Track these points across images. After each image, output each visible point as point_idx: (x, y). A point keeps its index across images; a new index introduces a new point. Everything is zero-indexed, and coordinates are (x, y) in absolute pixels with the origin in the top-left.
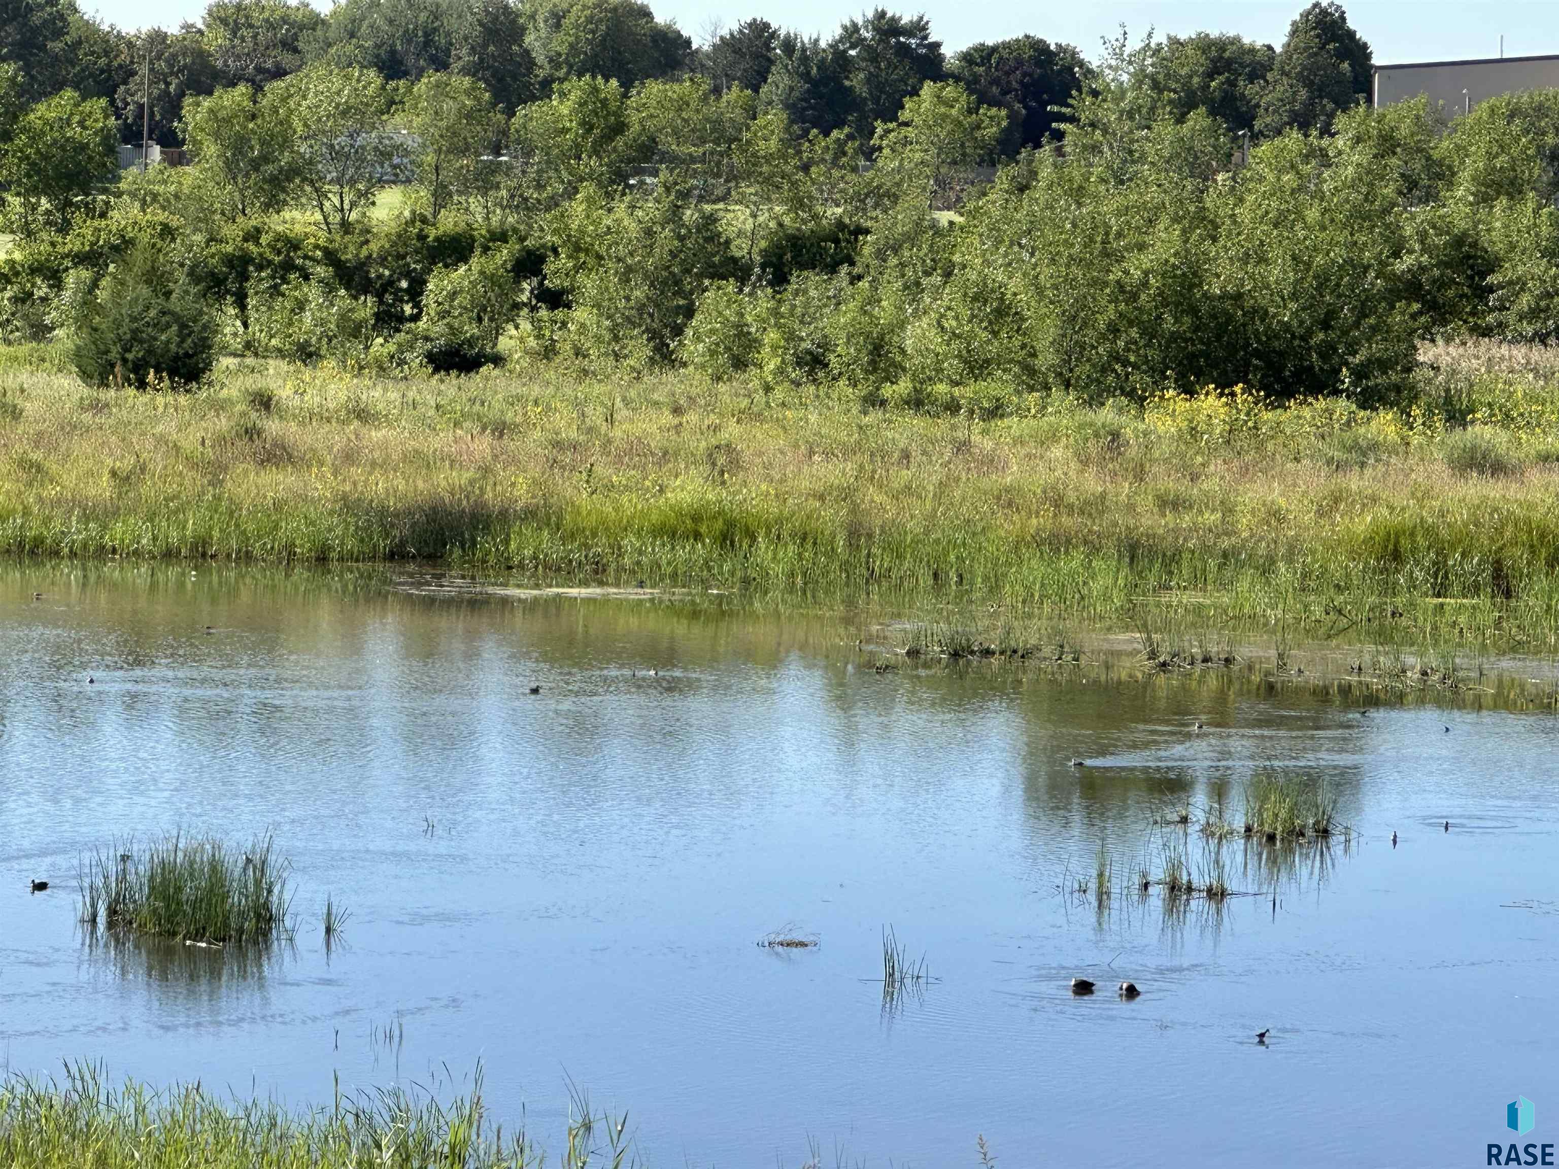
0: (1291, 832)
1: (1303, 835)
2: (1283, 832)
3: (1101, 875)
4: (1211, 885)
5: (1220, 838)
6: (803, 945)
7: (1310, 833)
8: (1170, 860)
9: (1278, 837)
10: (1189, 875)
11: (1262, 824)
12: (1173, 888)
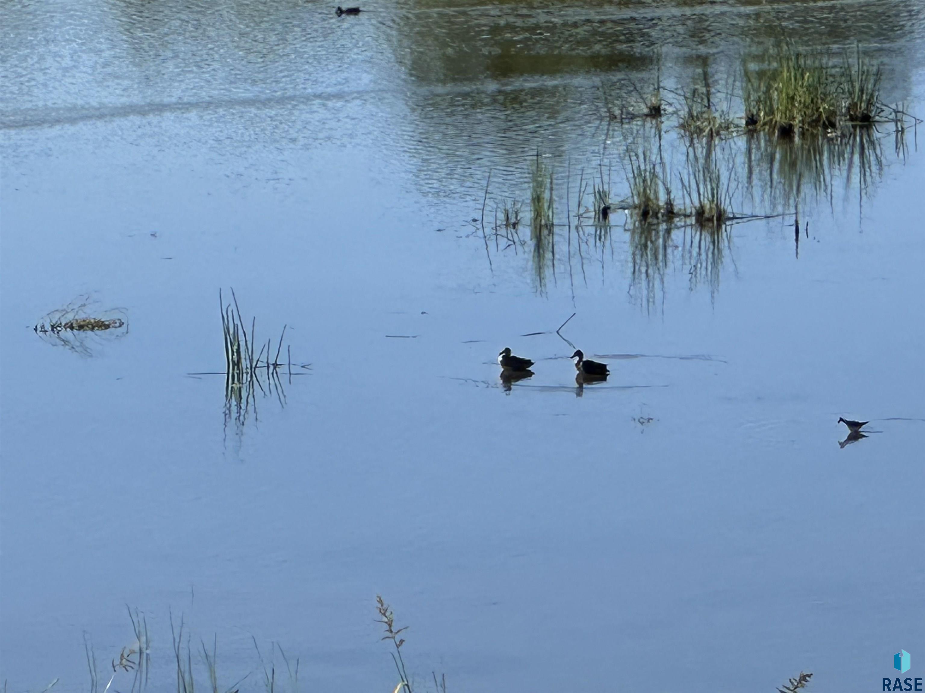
0: (815, 123)
1: (833, 125)
2: (803, 122)
3: (537, 199)
4: (702, 207)
5: (711, 136)
6: (102, 326)
7: (842, 122)
8: (639, 174)
9: (796, 130)
10: (669, 193)
11: (771, 112)
12: (645, 214)
